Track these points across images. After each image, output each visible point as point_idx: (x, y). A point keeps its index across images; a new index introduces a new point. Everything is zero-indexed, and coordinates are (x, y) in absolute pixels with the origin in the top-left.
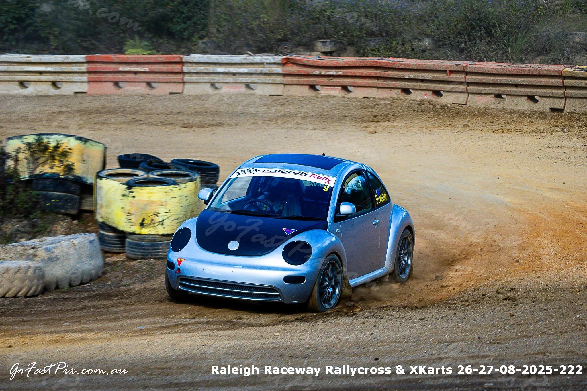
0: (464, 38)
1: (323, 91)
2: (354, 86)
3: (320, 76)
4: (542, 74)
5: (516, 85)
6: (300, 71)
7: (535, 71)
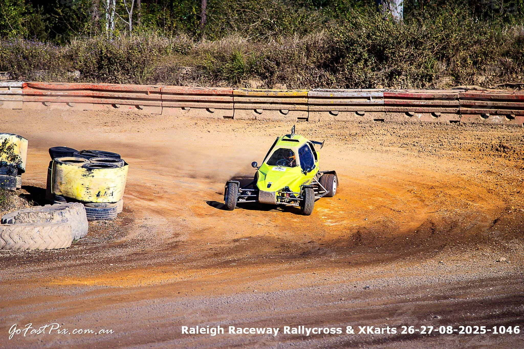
0: (106, 71)
1: (53, 106)
2: (76, 103)
3: (51, 95)
4: (219, 93)
5: (198, 101)
6: (35, 92)
7: (213, 92)
